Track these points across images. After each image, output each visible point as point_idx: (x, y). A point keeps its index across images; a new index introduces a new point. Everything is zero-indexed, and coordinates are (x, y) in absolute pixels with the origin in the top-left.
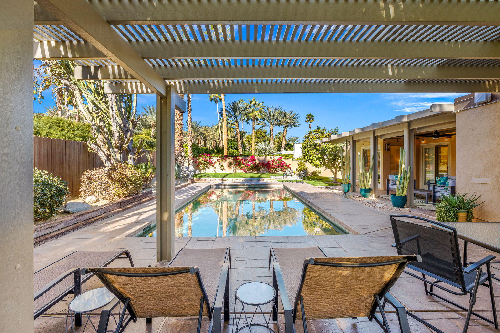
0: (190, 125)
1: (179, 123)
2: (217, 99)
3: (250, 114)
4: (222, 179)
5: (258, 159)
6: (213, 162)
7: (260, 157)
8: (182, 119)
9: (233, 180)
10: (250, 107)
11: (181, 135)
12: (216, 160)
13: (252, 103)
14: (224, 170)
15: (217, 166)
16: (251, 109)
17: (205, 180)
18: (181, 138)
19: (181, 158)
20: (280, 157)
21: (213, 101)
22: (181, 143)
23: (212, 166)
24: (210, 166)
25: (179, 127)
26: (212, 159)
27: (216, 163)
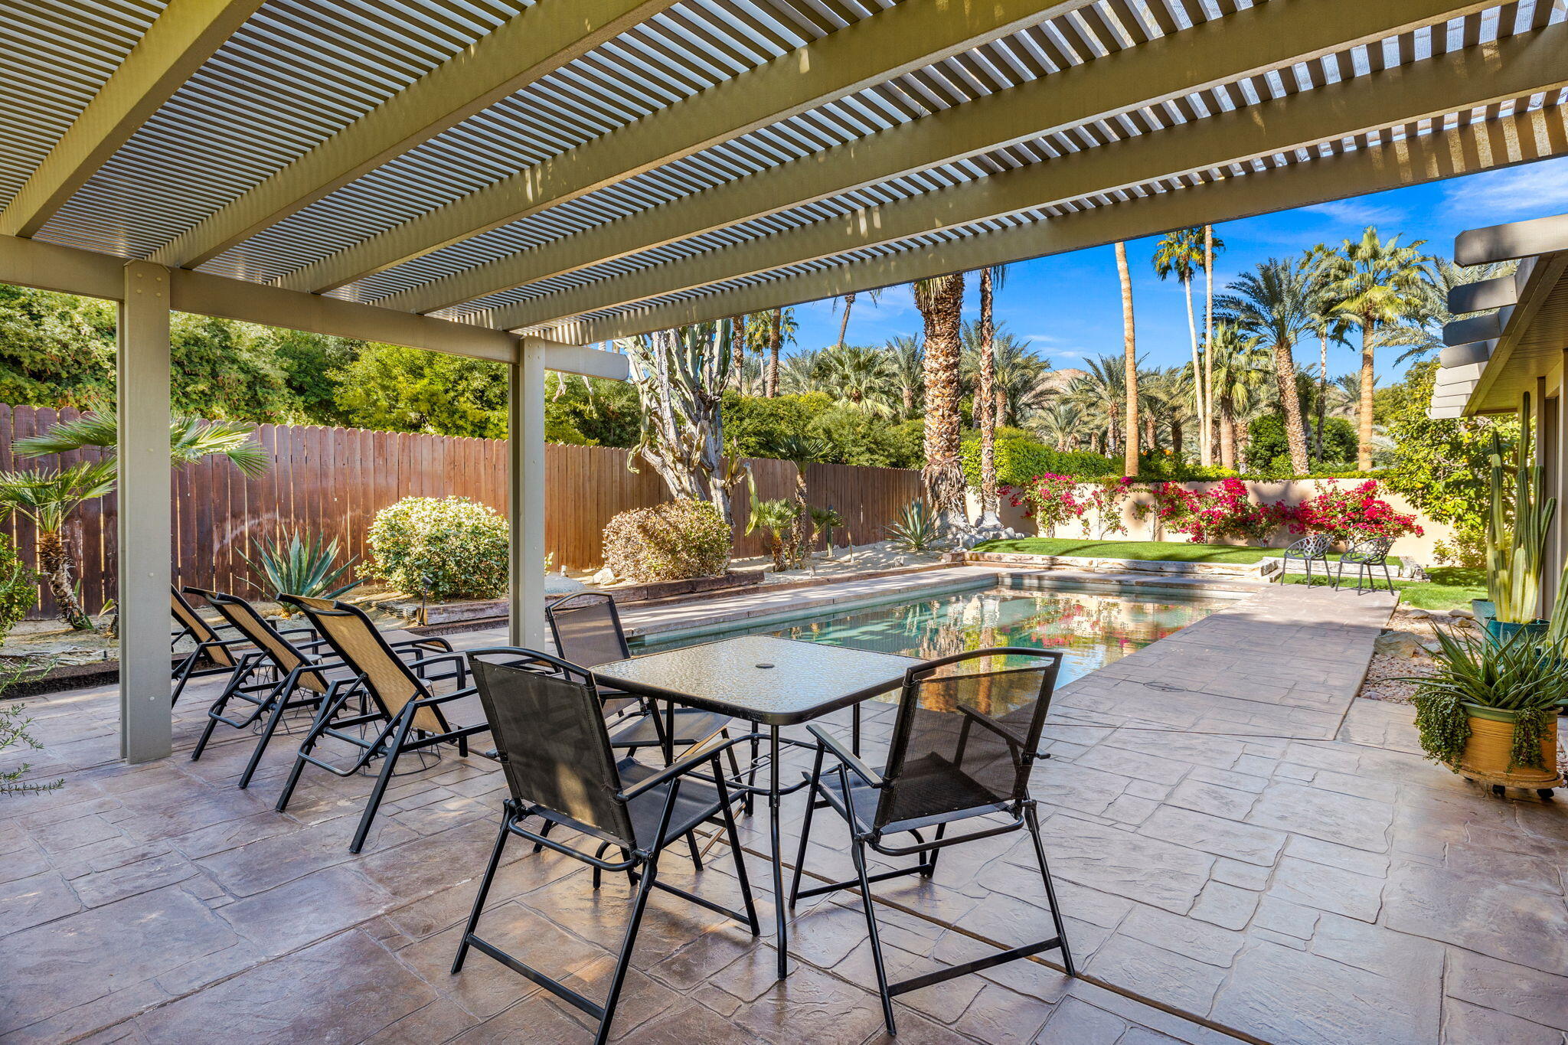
0: (987, 379)
1: (944, 377)
2: (1187, 264)
3: (1345, 305)
4: (1052, 559)
5: (1256, 491)
6: (1078, 501)
7: (1269, 484)
8: (956, 365)
9: (1091, 563)
10: (1347, 271)
11: (950, 415)
12: (1088, 494)
13: (1360, 253)
14: (1118, 532)
15: (1092, 514)
16: (1349, 283)
17: (1000, 558)
18: (951, 423)
19: (949, 488)
20: (1364, 481)
21: (1173, 277)
22: (950, 441)
23: (1075, 516)
24: (1068, 517)
25: (944, 391)
26: (1075, 492)
27: (1091, 505)
